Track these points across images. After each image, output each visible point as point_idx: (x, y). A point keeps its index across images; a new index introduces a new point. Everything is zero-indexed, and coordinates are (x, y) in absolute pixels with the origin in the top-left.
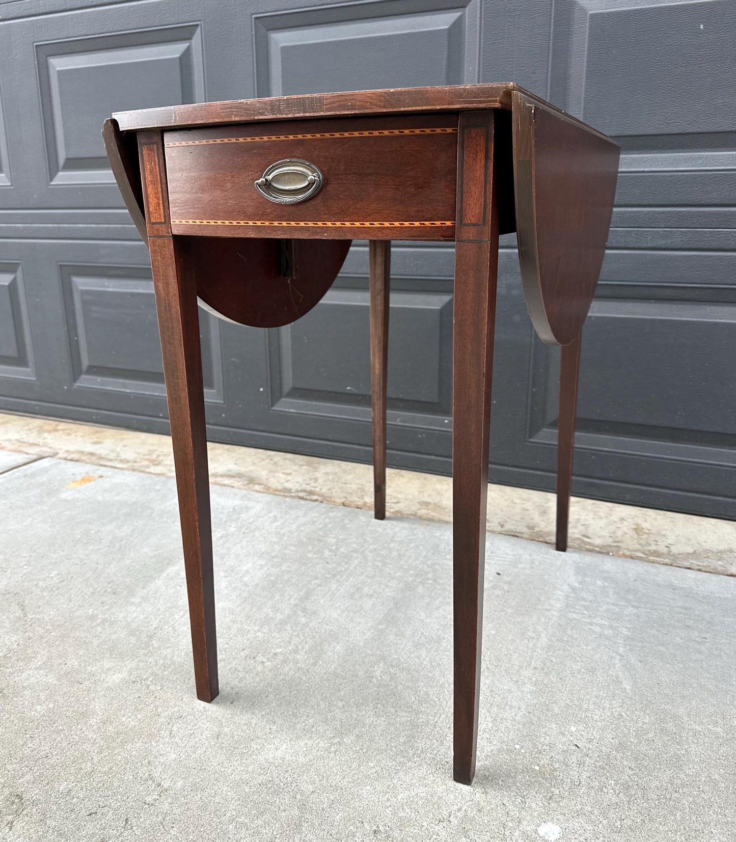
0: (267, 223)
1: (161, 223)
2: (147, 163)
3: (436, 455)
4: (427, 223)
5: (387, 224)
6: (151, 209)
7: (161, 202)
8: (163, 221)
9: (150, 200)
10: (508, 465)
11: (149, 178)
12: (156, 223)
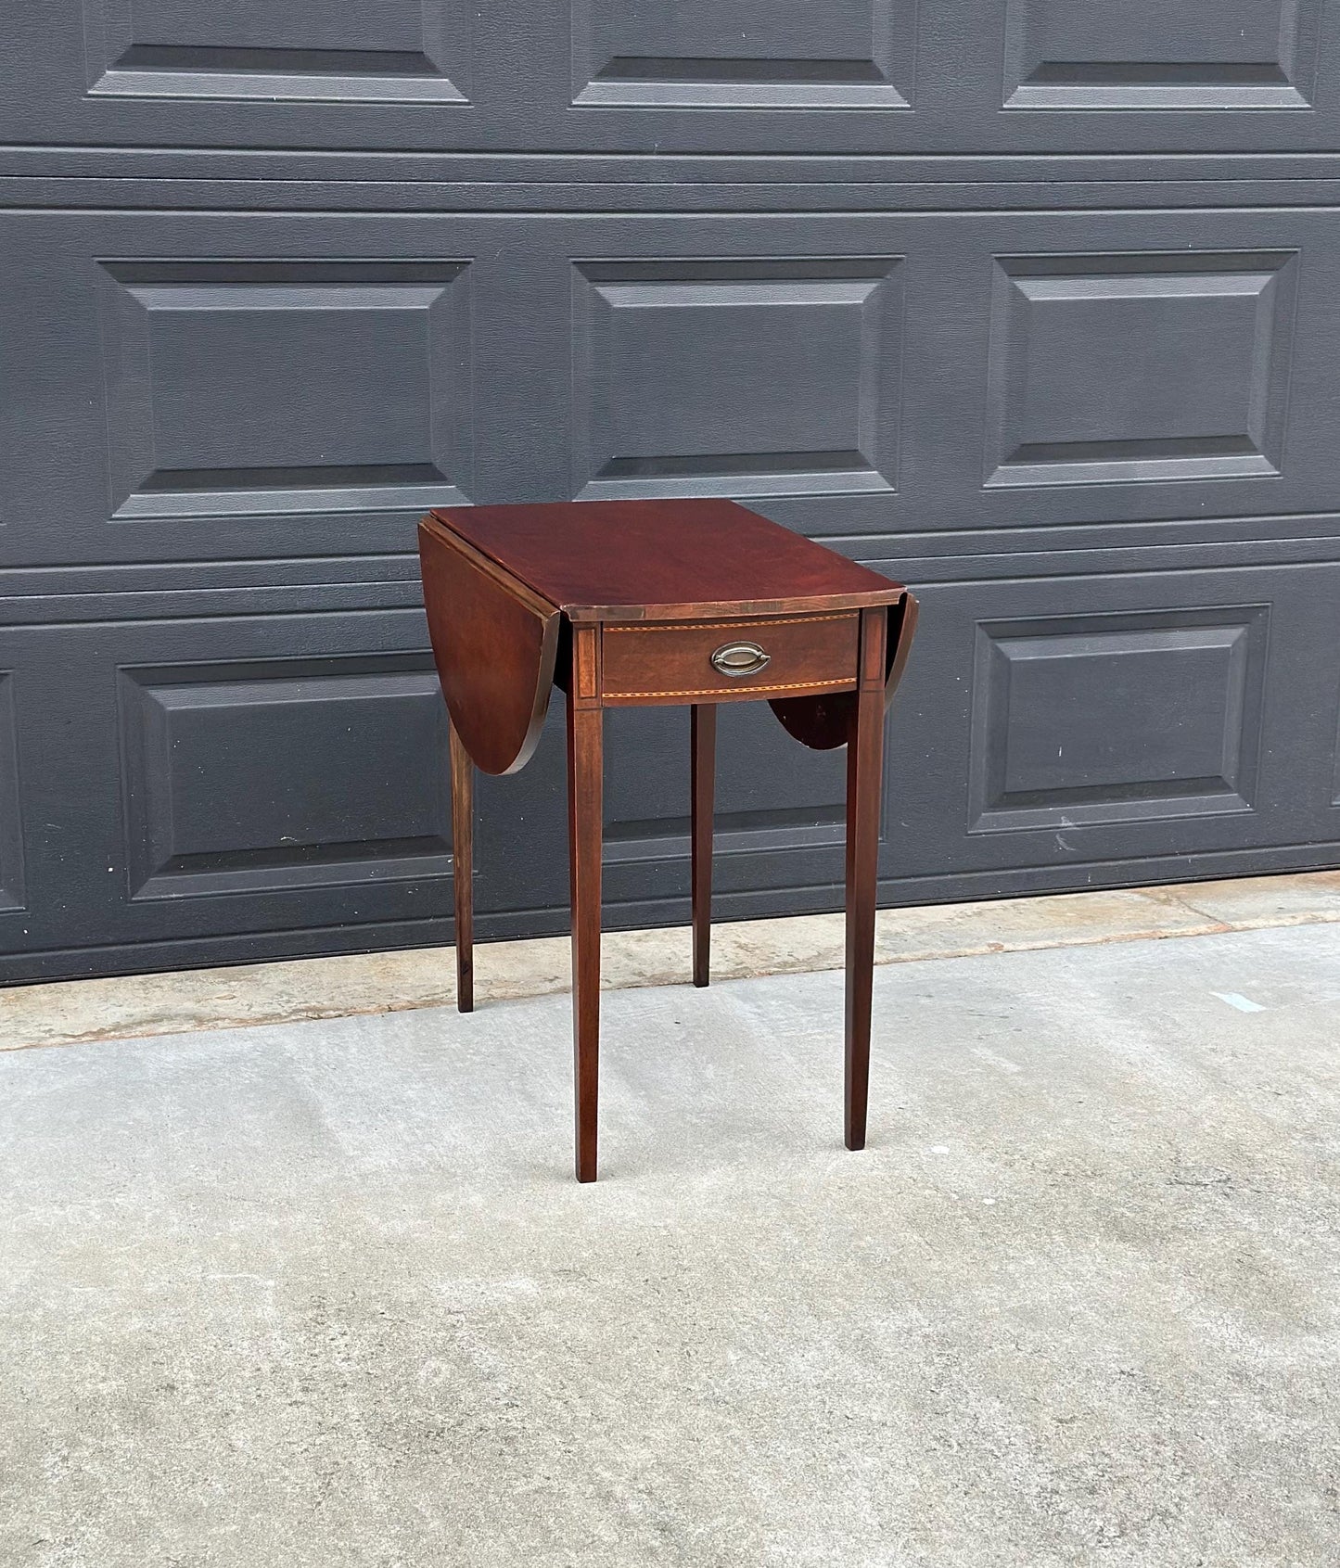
0: (712, 692)
1: (591, 697)
2: (582, 647)
3: (435, 917)
4: (840, 681)
5: (812, 684)
6: (581, 686)
7: (594, 678)
8: (594, 695)
9: (581, 677)
10: (545, 907)
11: (582, 658)
12: (583, 698)
